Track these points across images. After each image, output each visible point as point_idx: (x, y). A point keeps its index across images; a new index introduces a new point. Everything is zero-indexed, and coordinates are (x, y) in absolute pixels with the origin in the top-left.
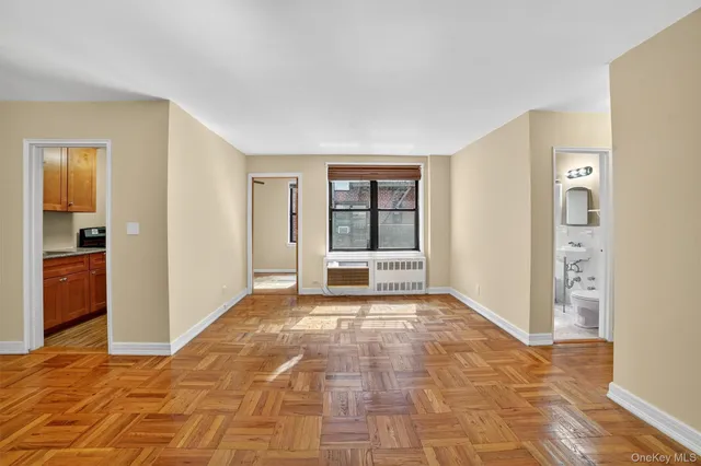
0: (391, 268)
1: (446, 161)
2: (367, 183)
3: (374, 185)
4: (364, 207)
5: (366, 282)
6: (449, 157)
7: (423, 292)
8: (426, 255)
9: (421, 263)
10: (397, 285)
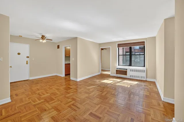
0: (134, 71)
2: (128, 47)
3: (131, 48)
5: (126, 74)
6: (155, 37)
7: (145, 79)
8: (146, 68)
9: (144, 71)
10: (136, 76)
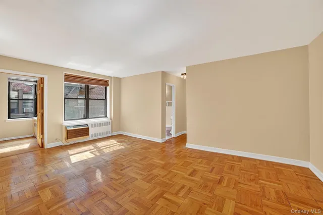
0: (98, 126)
1: (118, 80)
2: (84, 85)
3: (87, 87)
4: (83, 98)
5: (88, 134)
6: (120, 78)
7: (110, 135)
8: (111, 119)
9: (109, 123)
10: (100, 134)
